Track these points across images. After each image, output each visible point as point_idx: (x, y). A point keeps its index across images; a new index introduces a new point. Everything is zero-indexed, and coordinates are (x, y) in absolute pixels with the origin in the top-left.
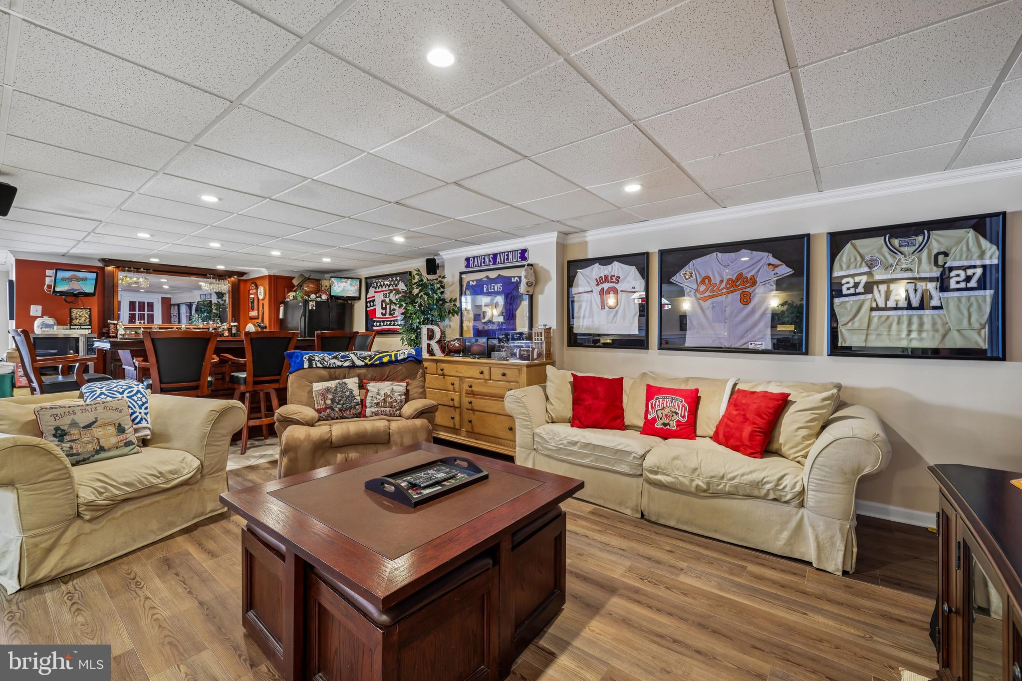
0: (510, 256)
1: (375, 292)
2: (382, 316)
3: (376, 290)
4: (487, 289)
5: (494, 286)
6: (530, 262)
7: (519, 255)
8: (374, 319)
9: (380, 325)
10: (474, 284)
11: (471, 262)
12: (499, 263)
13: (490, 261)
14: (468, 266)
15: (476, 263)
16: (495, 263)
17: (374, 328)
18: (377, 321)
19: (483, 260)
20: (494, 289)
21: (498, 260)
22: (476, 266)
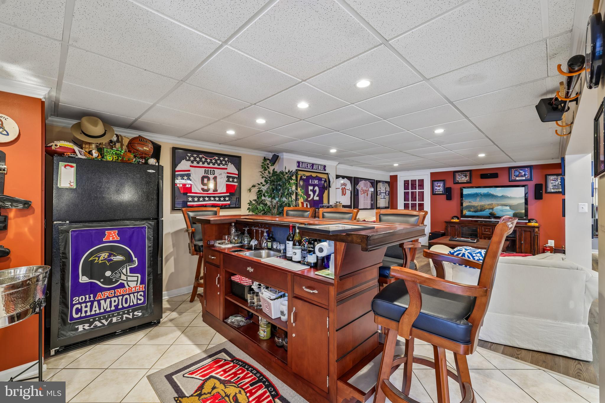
0: (319, 167)
1: (191, 166)
2: (202, 192)
3: (193, 165)
4: (311, 182)
5: (314, 181)
6: (326, 172)
7: (323, 168)
8: (188, 194)
9: (198, 201)
10: (305, 178)
11: (301, 165)
12: (314, 169)
13: (310, 167)
14: (299, 166)
15: (303, 166)
16: (312, 169)
17: (189, 203)
18: (192, 197)
19: (307, 165)
20: (315, 182)
21: (314, 167)
22: (303, 168)
